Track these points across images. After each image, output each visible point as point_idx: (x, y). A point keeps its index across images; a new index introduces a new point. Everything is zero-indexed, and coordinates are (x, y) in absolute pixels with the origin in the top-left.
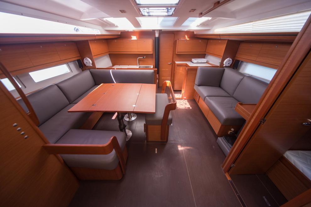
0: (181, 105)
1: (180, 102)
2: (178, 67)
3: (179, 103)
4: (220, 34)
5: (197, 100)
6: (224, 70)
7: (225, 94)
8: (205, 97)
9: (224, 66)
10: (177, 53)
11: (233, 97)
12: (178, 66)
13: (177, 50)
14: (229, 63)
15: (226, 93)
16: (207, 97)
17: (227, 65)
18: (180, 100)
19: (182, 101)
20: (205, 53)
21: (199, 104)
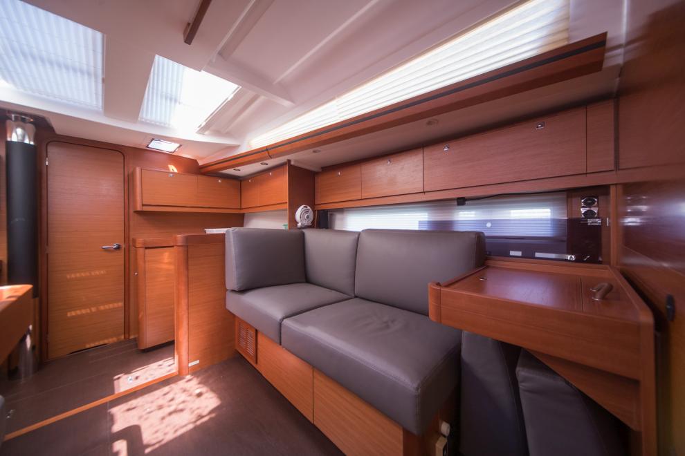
0: (175, 411)
1: (169, 396)
2: (148, 251)
3: (160, 407)
4: (266, 147)
5: (251, 351)
6: (303, 234)
7: (333, 295)
8: (280, 324)
9: (299, 225)
10: (139, 208)
11: (356, 297)
12: (146, 248)
13: (138, 198)
14: (308, 217)
15: (334, 292)
16: (287, 322)
17: (306, 223)
18: (166, 389)
19: (182, 384)
20: (242, 212)
21: (262, 368)
